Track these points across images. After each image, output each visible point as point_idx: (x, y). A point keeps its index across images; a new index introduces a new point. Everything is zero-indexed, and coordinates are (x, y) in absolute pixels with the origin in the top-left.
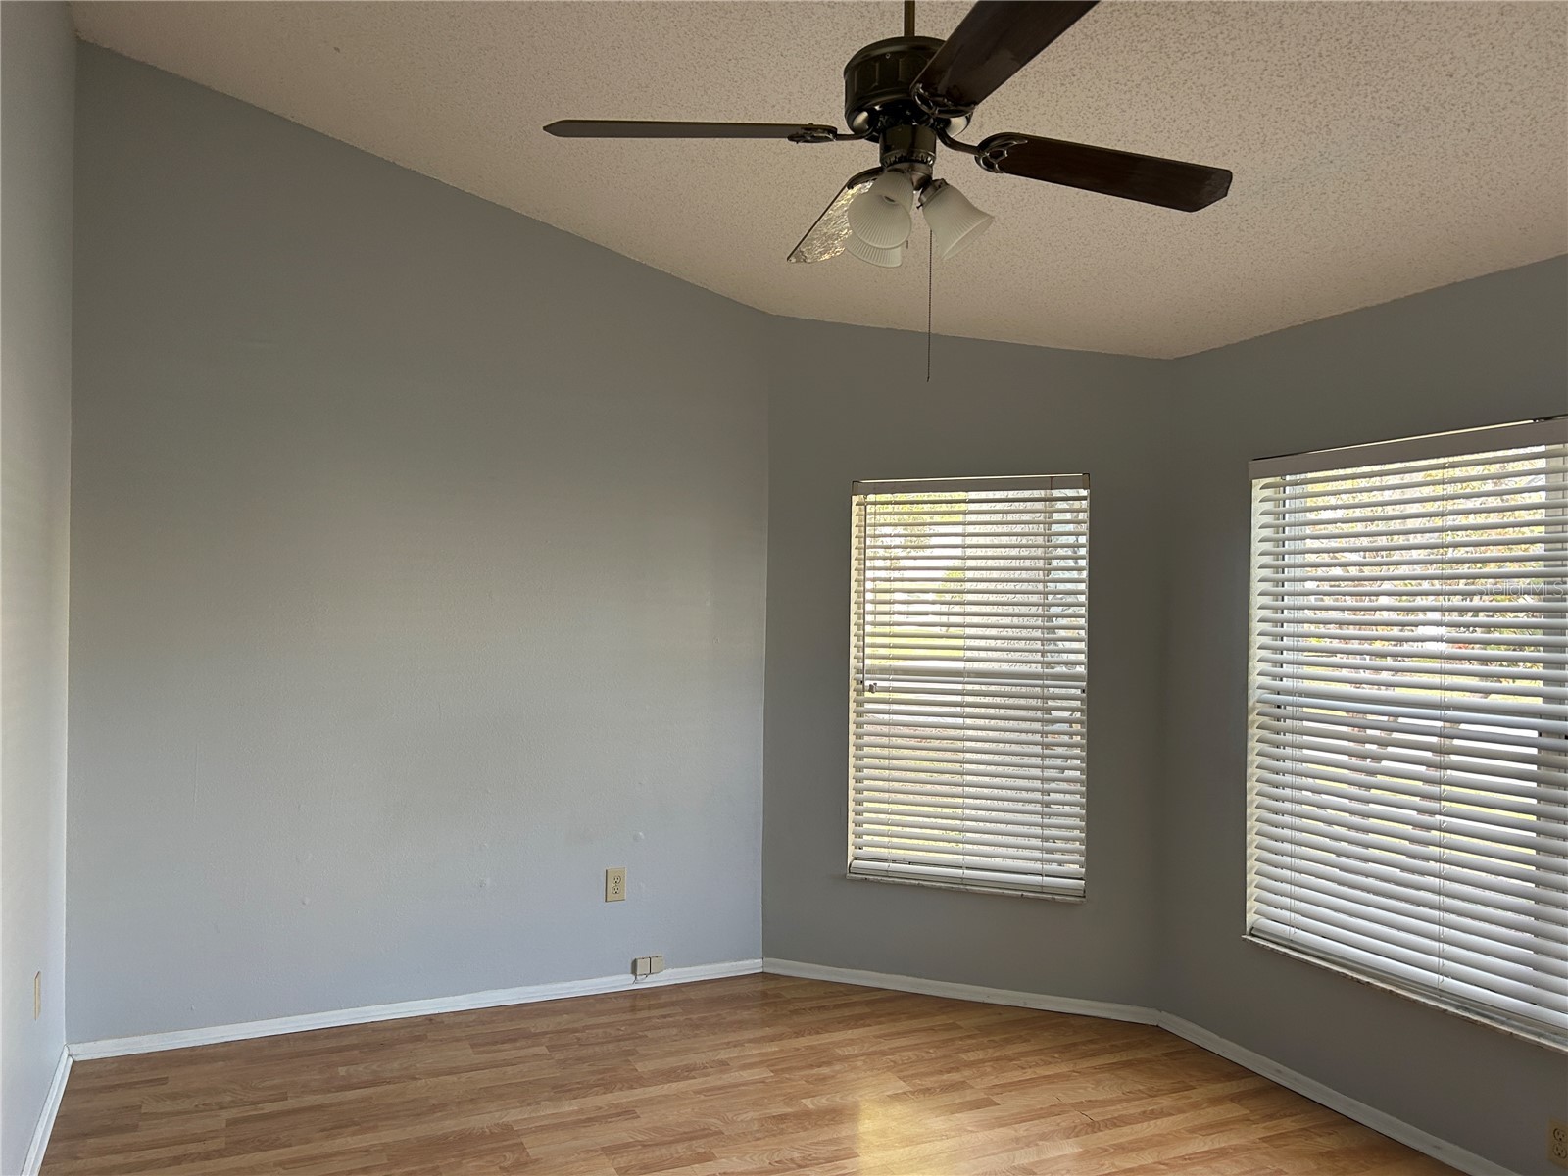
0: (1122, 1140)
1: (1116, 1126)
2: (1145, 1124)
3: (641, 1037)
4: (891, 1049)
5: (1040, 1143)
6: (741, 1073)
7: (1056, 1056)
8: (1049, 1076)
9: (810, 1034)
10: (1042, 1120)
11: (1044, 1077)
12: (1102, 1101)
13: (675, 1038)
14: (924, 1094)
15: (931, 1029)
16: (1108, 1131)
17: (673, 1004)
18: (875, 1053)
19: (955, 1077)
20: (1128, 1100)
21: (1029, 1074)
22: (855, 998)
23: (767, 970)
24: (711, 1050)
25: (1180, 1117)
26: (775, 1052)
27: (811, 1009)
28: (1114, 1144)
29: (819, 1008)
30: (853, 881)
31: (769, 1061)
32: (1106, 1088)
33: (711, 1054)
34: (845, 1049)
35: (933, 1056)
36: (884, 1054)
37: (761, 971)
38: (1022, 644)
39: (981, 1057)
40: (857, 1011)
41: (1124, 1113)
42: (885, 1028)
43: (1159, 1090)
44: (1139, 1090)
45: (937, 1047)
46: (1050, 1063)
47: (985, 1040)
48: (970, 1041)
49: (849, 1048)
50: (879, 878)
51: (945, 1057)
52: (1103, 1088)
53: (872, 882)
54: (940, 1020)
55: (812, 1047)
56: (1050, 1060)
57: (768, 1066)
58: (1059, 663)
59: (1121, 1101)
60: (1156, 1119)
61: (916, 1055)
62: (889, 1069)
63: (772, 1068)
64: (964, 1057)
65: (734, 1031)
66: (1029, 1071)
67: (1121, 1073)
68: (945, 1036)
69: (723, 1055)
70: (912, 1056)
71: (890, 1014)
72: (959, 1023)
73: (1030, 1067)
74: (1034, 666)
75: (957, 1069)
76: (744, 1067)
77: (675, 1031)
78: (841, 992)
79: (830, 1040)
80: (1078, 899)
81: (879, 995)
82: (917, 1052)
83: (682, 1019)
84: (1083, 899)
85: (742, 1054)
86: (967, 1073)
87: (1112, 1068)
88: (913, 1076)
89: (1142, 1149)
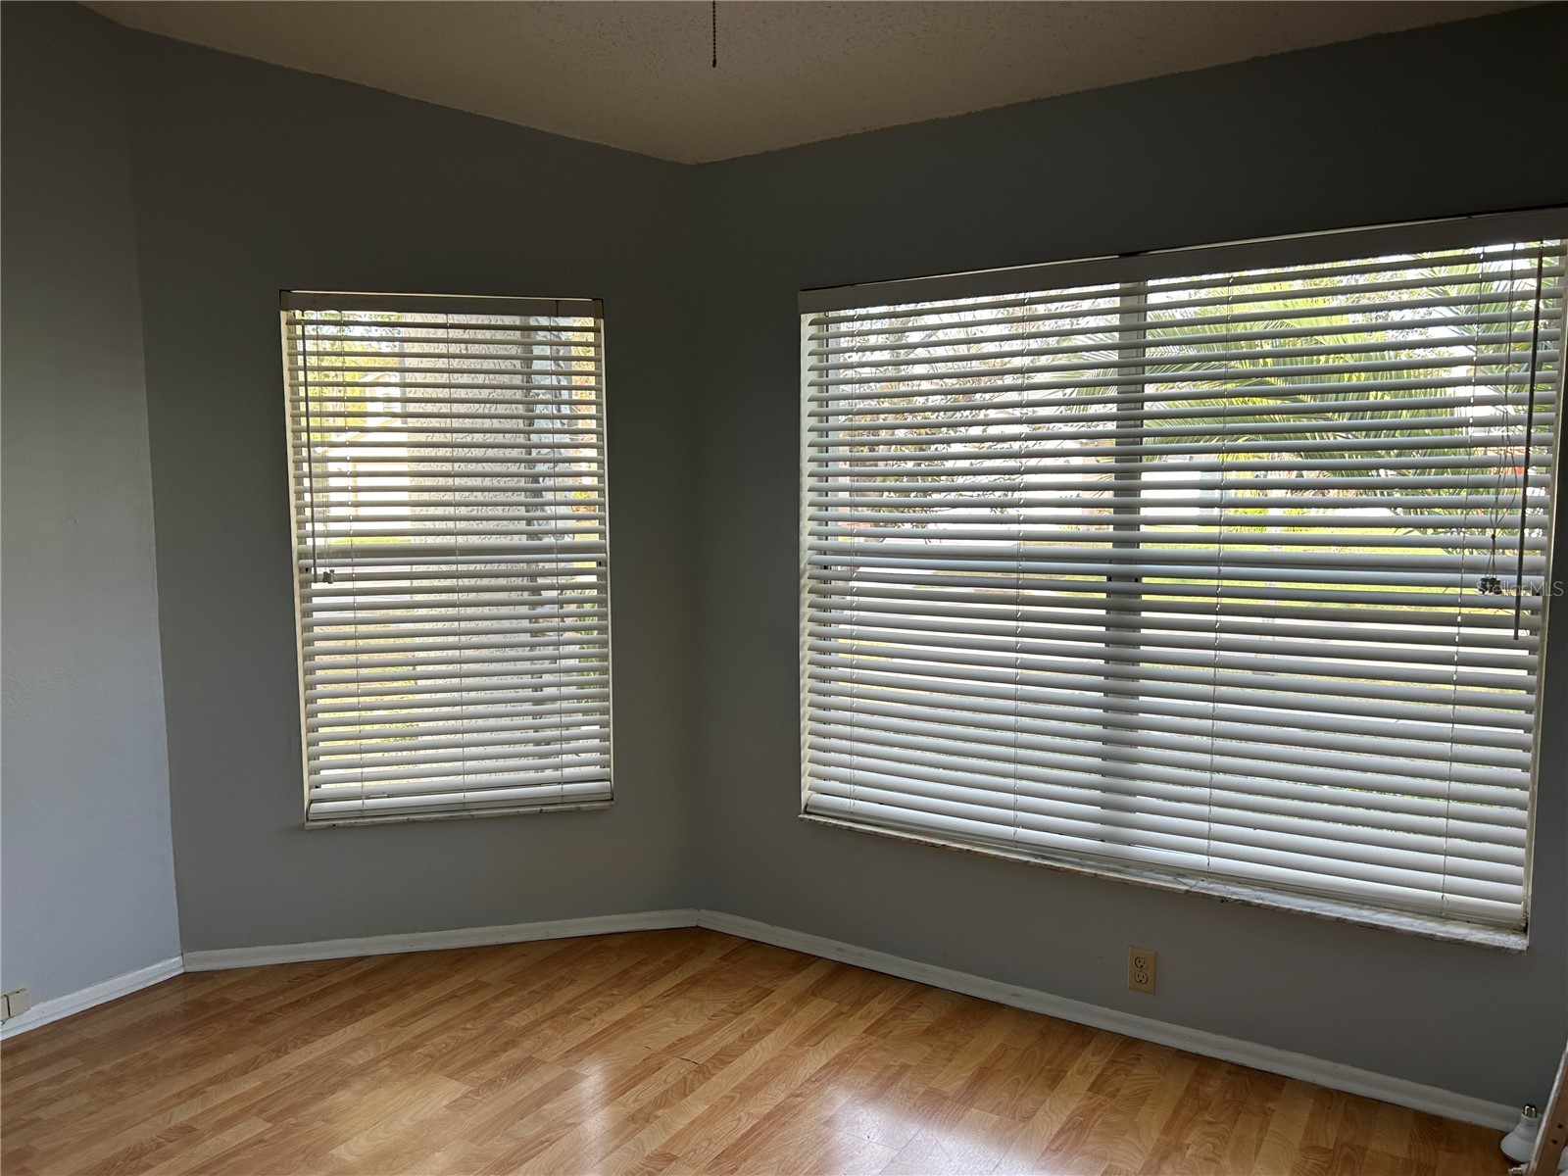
0: (741, 1079)
1: (725, 1063)
2: (751, 1050)
3: (30, 1123)
4: (416, 1037)
5: (660, 1113)
6: (220, 1137)
7: (615, 992)
8: (621, 1021)
9: (296, 1047)
10: (646, 1081)
11: (617, 1023)
12: (694, 1035)
13: (89, 1109)
14: (490, 1089)
15: (453, 996)
16: (720, 1074)
17: (63, 1055)
18: (399, 1050)
19: (515, 1054)
20: (719, 1026)
21: (598, 1025)
22: (335, 978)
23: (190, 969)
24: (160, 1112)
25: (779, 1031)
26: (257, 1090)
27: (280, 1009)
28: (736, 1088)
29: (293, 1005)
30: (313, 830)
31: (255, 1104)
32: (689, 1018)
33: (158, 1119)
34: (355, 1055)
35: (474, 1032)
36: (411, 1047)
37: (182, 971)
38: (499, 511)
39: (532, 1018)
40: (346, 995)
41: (724, 1043)
42: (398, 1010)
43: (741, 1005)
44: (723, 1010)
45: (473, 1019)
46: (613, 1004)
47: (525, 993)
48: (508, 1000)
49: (361, 1052)
50: (353, 821)
51: (488, 1030)
52: (685, 1018)
53: (344, 827)
54: (457, 982)
55: (309, 1066)
56: (608, 999)
57: (258, 1114)
58: (547, 533)
59: (712, 1030)
60: (759, 1040)
61: (452, 1038)
62: (429, 1067)
63: (265, 1115)
64: (512, 1023)
65: (180, 1073)
66: (596, 1020)
67: (693, 994)
68: (474, 1001)
69: (181, 1116)
70: (448, 1041)
71: (391, 990)
72: (483, 979)
73: (595, 1016)
74: (516, 537)
75: (511, 1043)
76: (223, 1125)
77: (84, 1098)
78: (309, 974)
79: (328, 1048)
80: (607, 804)
81: (365, 966)
82: (452, 1033)
83: (88, 1075)
84: (612, 803)
85: (209, 1106)
86: (527, 1044)
87: (682, 989)
88: (463, 1068)
89: (766, 1083)
